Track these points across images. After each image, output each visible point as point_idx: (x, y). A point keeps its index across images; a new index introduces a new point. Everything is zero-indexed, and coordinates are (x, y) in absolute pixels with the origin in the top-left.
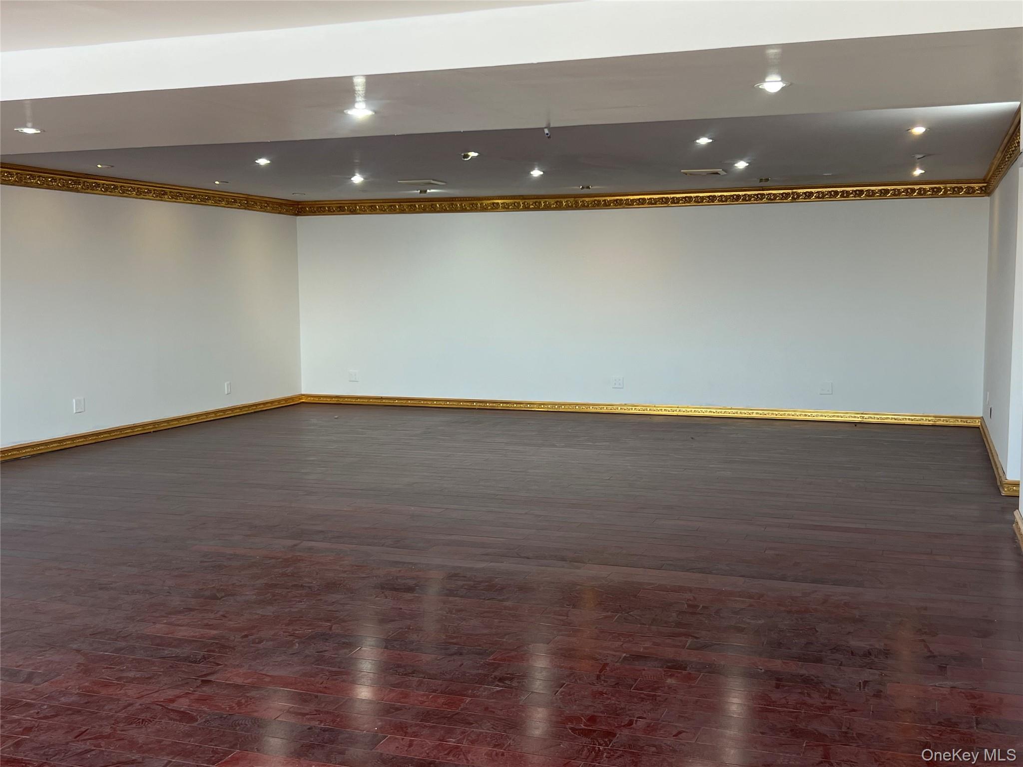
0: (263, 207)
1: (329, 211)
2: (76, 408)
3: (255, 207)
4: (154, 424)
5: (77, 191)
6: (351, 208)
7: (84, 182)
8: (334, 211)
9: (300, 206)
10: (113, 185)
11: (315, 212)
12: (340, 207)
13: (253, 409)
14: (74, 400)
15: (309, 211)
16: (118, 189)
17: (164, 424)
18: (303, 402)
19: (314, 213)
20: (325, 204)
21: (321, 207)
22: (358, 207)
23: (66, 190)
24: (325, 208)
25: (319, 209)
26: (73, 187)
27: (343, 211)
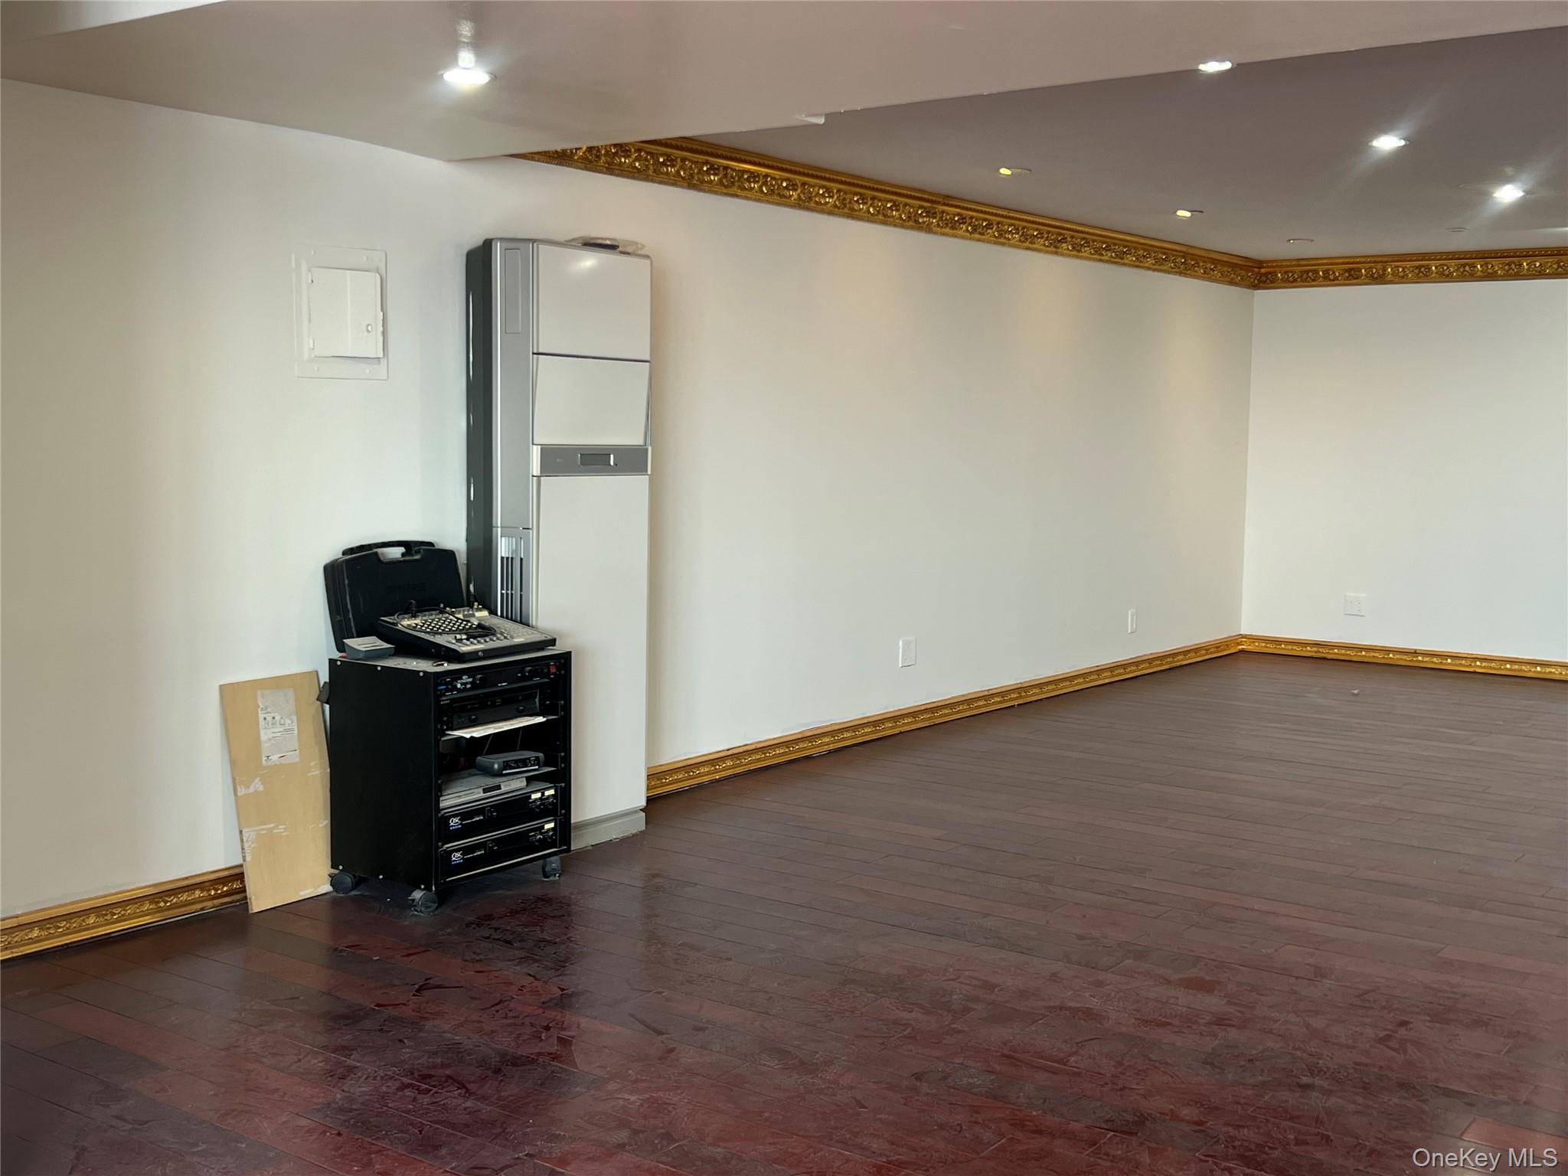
0: (1208, 271)
1: (1326, 278)
2: (903, 656)
3: (1196, 271)
4: (1021, 689)
5: (928, 229)
6: (1374, 271)
7: (943, 212)
8: (1336, 279)
9: (1263, 270)
10: (985, 220)
11: (1295, 280)
12: (1349, 271)
13: (1167, 663)
14: (901, 642)
15: (1281, 279)
16: (992, 228)
17: (1034, 691)
18: (1242, 651)
19: (1292, 282)
20: (1319, 265)
21: (1307, 272)
22: (1389, 270)
23: (912, 228)
24: (1316, 272)
25: (1305, 276)
26: (924, 222)
27: (1356, 278)
